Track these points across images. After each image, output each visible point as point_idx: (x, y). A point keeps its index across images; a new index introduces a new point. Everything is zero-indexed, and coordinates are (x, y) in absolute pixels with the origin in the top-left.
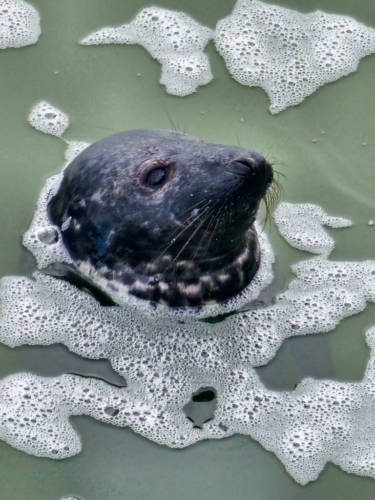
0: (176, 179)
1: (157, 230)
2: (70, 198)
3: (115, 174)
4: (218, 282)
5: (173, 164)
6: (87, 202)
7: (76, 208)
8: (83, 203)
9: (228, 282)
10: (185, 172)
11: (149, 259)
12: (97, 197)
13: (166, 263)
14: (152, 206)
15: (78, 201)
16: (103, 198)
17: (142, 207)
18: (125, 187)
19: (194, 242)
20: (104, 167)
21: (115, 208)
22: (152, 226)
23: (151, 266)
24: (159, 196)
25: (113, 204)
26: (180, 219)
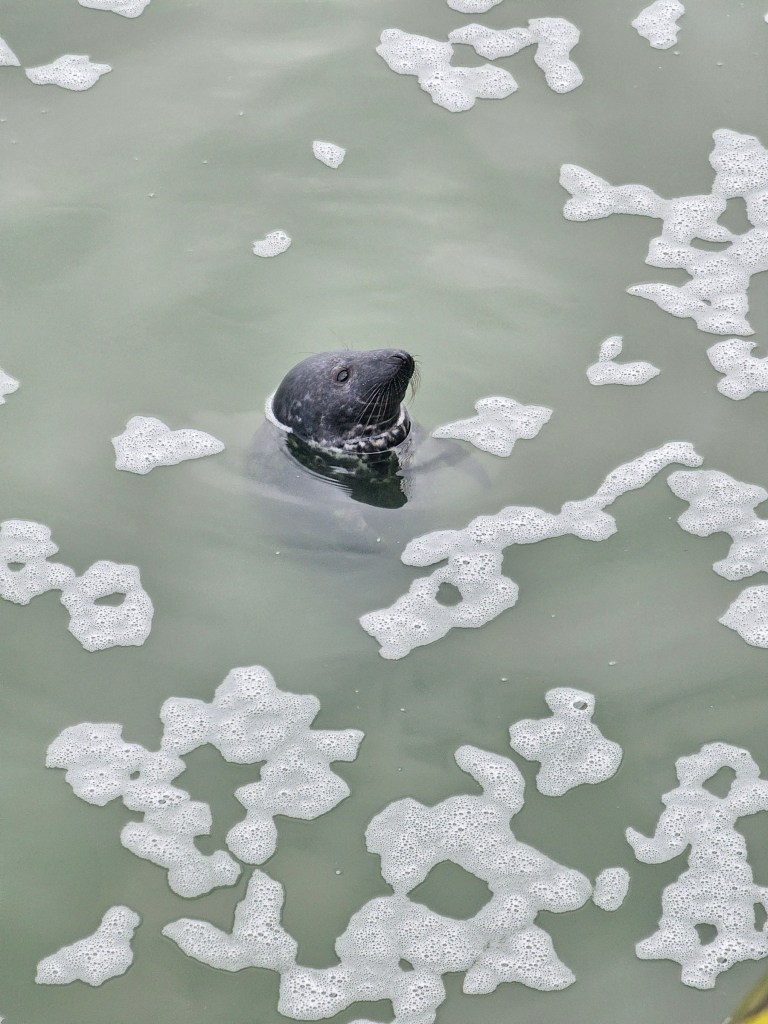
0: (355, 375)
1: (350, 410)
2: (290, 404)
3: (315, 379)
4: (393, 435)
5: (351, 367)
6: (302, 403)
7: (295, 408)
8: (299, 404)
9: (398, 434)
10: (359, 369)
11: (349, 429)
12: (307, 397)
13: (360, 430)
14: (344, 395)
15: (295, 404)
16: (312, 397)
17: (338, 397)
18: (324, 386)
19: (376, 413)
20: (307, 378)
21: (321, 401)
22: (346, 408)
23: (352, 433)
24: (347, 387)
25: (319, 399)
26: (364, 400)
